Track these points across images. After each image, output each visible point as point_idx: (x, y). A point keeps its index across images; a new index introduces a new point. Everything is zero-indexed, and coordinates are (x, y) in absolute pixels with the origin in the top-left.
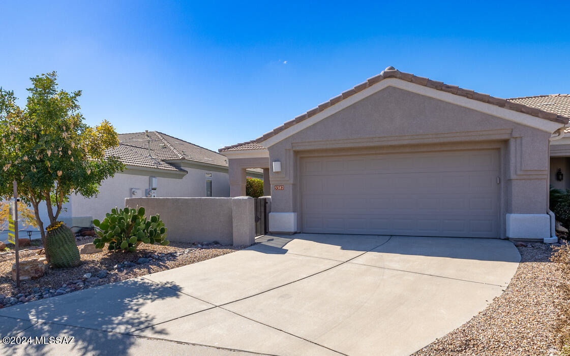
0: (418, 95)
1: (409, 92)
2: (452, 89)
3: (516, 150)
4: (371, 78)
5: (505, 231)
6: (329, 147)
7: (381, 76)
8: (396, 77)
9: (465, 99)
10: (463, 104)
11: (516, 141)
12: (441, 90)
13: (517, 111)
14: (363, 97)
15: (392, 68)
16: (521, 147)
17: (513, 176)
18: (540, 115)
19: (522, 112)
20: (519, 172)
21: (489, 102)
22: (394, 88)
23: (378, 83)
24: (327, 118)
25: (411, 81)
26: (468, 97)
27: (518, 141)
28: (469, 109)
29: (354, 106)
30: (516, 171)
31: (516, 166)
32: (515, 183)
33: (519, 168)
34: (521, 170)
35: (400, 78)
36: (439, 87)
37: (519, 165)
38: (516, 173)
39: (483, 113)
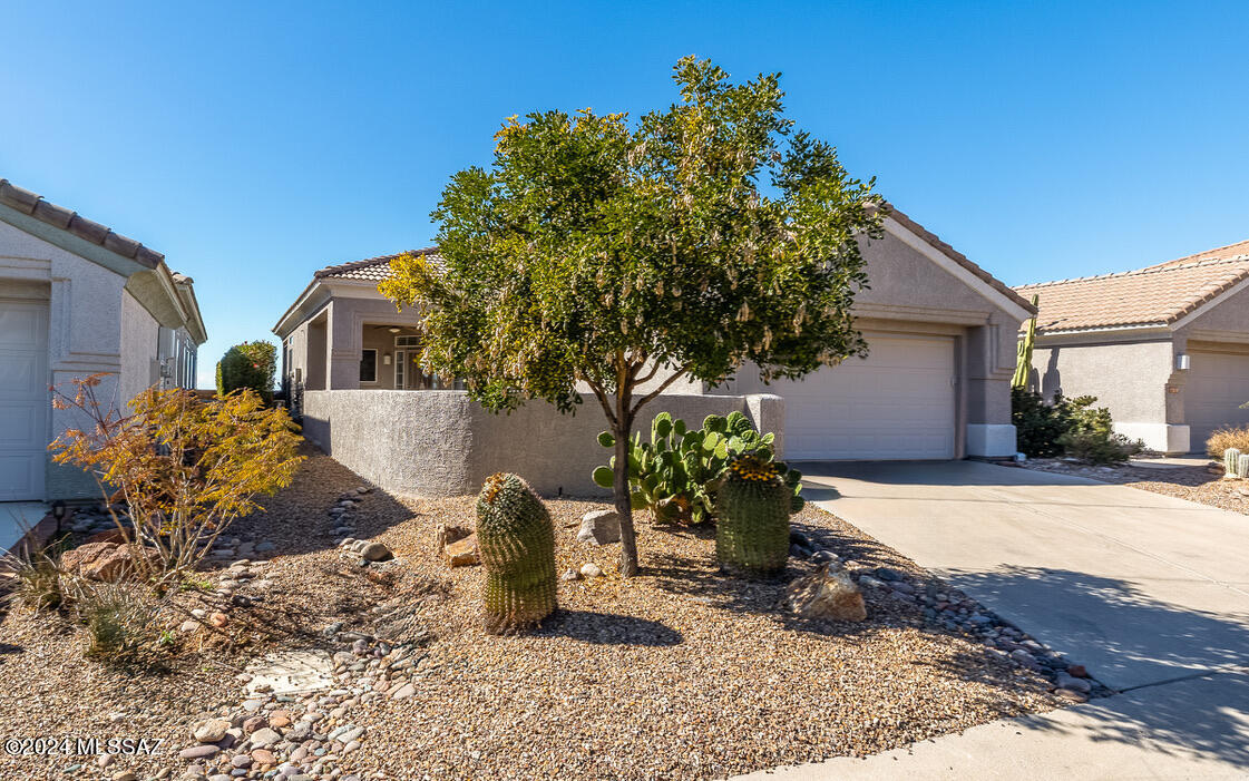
0: (909, 247)
1: (900, 240)
3: (992, 340)
10: (953, 272)
11: (992, 330)
16: (999, 337)
17: (989, 376)
20: (995, 371)
25: (906, 226)
26: (959, 264)
27: (995, 329)
30: (992, 368)
31: (992, 363)
32: (988, 383)
33: (994, 366)
34: (997, 367)
35: (895, 218)
36: (933, 241)
37: (995, 360)
38: (991, 371)
39: (969, 288)
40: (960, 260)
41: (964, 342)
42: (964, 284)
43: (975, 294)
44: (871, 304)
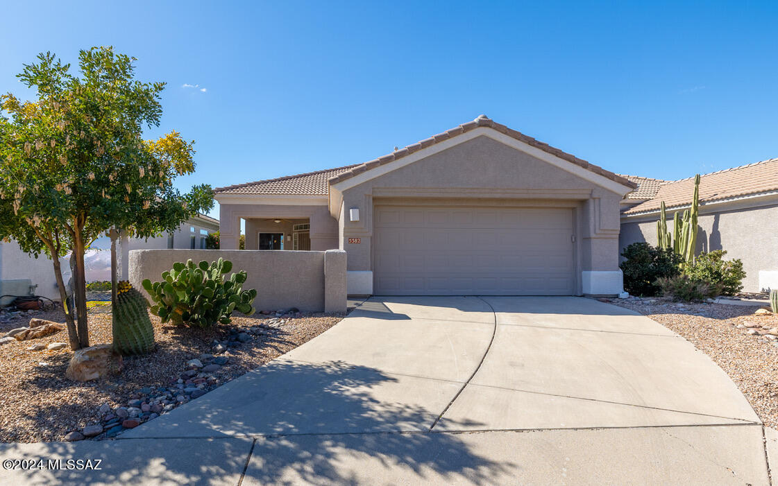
0: (511, 147)
1: (502, 144)
2: (541, 146)
3: (595, 210)
4: (467, 123)
5: (582, 288)
6: (415, 195)
7: (475, 123)
8: (490, 127)
9: (554, 157)
10: (552, 162)
11: (594, 202)
12: (534, 146)
13: (597, 173)
14: (456, 144)
15: (485, 117)
16: (600, 207)
17: (593, 235)
18: (615, 179)
19: (601, 174)
20: (598, 231)
21: (574, 162)
22: (488, 138)
23: (472, 131)
24: (416, 162)
25: (506, 133)
26: (557, 156)
27: (597, 201)
28: (557, 167)
29: (445, 152)
30: (595, 230)
31: (595, 225)
32: (593, 241)
33: (597, 227)
34: (600, 229)
35: (495, 128)
36: (531, 142)
37: (597, 224)
38: (595, 233)
39: (568, 173)
40: (558, 153)
41: (578, 212)
42: (562, 170)
43: (574, 177)
44: (478, 189)
